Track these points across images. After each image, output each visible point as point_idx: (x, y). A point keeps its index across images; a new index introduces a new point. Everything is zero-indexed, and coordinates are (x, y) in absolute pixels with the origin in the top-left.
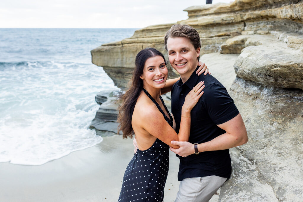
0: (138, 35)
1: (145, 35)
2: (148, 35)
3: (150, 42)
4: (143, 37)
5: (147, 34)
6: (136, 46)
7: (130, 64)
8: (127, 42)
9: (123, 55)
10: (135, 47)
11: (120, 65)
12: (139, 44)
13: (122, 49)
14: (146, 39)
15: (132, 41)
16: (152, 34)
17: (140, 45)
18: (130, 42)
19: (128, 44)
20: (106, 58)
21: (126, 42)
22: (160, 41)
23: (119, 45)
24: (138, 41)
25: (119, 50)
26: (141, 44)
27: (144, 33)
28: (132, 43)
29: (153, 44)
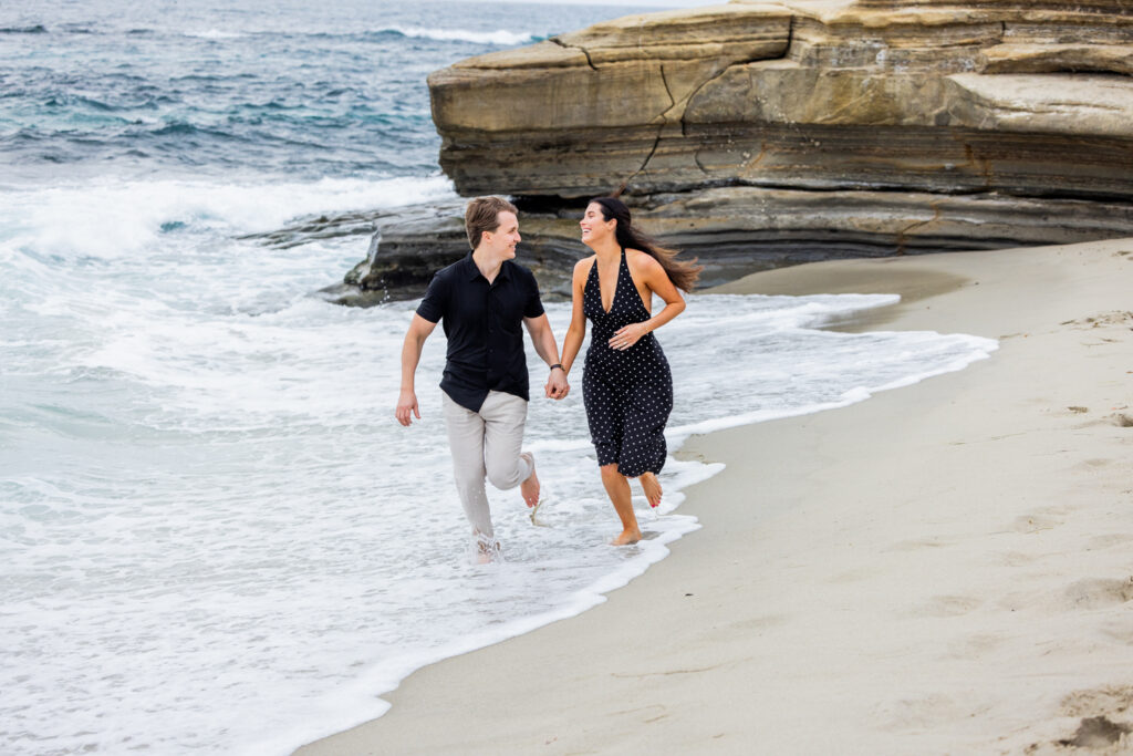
0: (641, 39)
1: (662, 39)
2: (670, 38)
3: (686, 56)
4: (656, 45)
5: (665, 36)
6: (644, 66)
7: (619, 117)
8: (611, 58)
9: (597, 92)
10: (641, 69)
11: (583, 122)
12: (650, 62)
13: (598, 77)
14: (672, 50)
15: (628, 54)
16: (685, 38)
17: (654, 65)
18: (622, 57)
19: (613, 61)
20: (520, 104)
21: (606, 58)
22: (711, 53)
23: (579, 65)
24: (646, 55)
25: (585, 80)
26: (658, 62)
27: (658, 34)
28: (629, 58)
29: (695, 61)
